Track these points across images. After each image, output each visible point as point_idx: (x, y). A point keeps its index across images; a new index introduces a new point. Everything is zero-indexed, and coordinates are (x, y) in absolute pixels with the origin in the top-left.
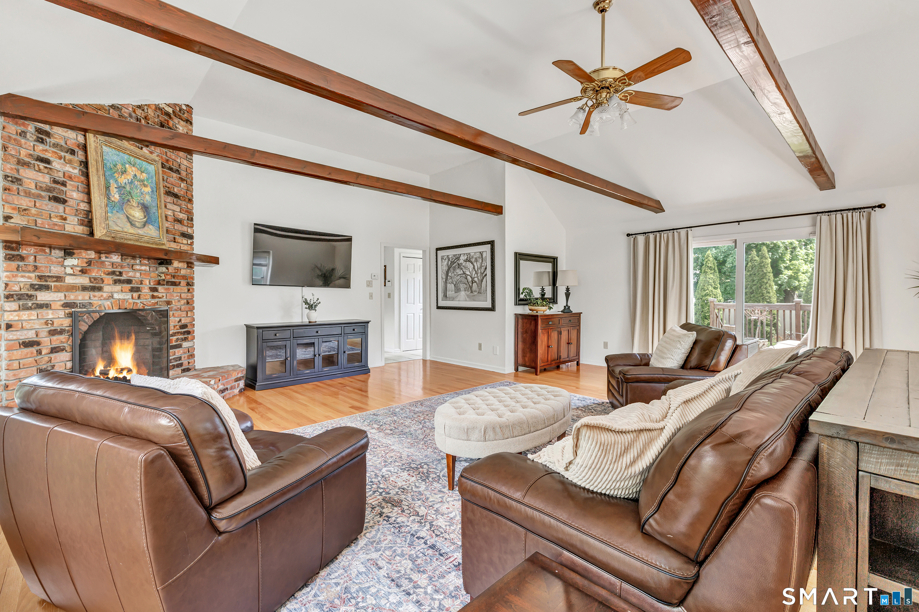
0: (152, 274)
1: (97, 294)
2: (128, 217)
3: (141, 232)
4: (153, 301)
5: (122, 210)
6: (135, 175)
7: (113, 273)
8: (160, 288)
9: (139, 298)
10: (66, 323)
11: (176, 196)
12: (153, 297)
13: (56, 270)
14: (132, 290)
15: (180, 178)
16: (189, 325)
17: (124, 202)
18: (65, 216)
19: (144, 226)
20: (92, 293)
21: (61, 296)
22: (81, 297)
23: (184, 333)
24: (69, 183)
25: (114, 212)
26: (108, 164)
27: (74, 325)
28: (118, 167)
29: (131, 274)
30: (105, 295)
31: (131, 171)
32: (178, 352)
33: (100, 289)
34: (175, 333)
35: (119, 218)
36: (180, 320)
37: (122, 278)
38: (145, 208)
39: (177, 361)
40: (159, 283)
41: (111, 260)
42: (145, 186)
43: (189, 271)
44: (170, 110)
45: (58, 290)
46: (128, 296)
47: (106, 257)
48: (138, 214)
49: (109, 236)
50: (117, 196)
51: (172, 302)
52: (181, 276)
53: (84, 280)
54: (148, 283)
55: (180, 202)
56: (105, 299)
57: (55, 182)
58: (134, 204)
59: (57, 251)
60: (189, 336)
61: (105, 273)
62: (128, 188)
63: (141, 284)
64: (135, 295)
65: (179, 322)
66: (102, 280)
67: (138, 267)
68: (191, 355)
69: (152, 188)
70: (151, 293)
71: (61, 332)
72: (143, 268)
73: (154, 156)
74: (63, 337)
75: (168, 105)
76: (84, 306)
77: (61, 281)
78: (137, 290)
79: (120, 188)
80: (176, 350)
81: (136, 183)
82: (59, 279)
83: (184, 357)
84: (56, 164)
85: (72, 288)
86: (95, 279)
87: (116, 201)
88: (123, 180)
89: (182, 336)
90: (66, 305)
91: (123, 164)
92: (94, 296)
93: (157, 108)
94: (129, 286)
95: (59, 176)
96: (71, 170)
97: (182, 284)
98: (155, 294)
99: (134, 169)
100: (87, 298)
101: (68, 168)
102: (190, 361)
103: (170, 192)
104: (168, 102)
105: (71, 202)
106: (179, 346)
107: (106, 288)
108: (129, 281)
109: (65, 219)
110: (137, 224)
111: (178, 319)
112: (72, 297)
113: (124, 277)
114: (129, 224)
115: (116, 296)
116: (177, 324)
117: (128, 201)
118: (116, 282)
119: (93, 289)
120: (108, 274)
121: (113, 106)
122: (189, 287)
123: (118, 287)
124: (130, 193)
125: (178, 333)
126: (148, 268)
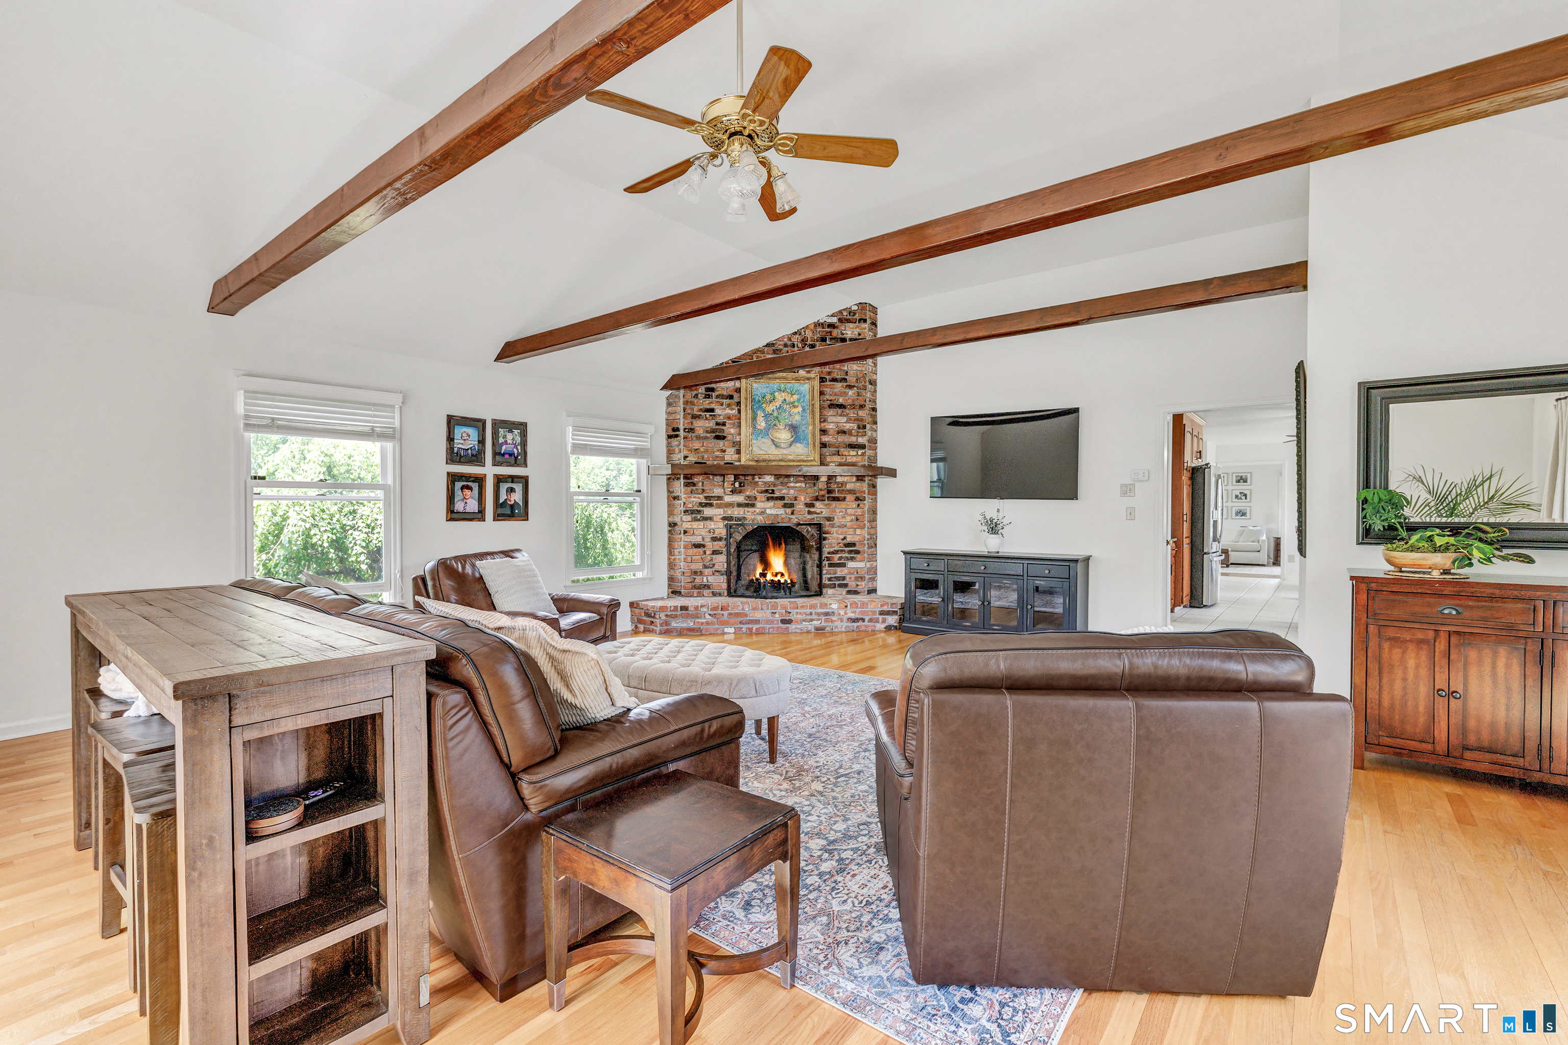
0: (809, 490)
1: (750, 509)
2: (773, 441)
3: (785, 452)
4: (809, 517)
5: (768, 435)
6: (785, 400)
7: (766, 491)
8: (818, 504)
9: (792, 513)
10: (723, 532)
11: (841, 406)
12: (809, 513)
13: (718, 491)
14: (785, 506)
15: (847, 386)
16: (857, 544)
17: (771, 427)
18: (724, 448)
19: (791, 445)
20: (746, 509)
21: (721, 511)
22: (737, 512)
23: (850, 552)
24: (728, 422)
25: (759, 438)
26: (757, 399)
27: (730, 535)
28: (767, 397)
29: (784, 491)
30: (758, 511)
31: (780, 397)
32: (841, 571)
33: (753, 505)
34: (838, 551)
35: (763, 443)
36: (845, 538)
37: (775, 495)
38: (793, 428)
39: (839, 580)
40: (817, 499)
41: (764, 480)
42: (795, 407)
43: (858, 484)
44: (834, 320)
45: (719, 506)
46: (781, 511)
47: (759, 478)
48: (784, 436)
49: (752, 461)
50: (763, 424)
51: (833, 518)
52: (848, 490)
53: (740, 498)
54: (803, 499)
55: (847, 411)
56: (757, 514)
57: (717, 424)
58: (781, 427)
59: (718, 477)
60: (859, 556)
61: (758, 492)
62: (775, 414)
63: (796, 500)
64: (789, 510)
65: (843, 540)
66: (756, 498)
67: (792, 485)
68: (861, 577)
69: (803, 407)
70: (807, 509)
71: (720, 539)
72: (798, 485)
73: (812, 375)
74: (722, 543)
75: (832, 316)
76: (739, 519)
77: (721, 500)
78: (791, 506)
79: (767, 416)
80: (839, 569)
81: (785, 407)
82: (719, 498)
83: (850, 578)
84: (718, 411)
85: (730, 505)
86: (749, 497)
87: (762, 428)
88: (770, 408)
89: (847, 555)
90: (724, 518)
91: (772, 394)
92: (748, 512)
93: (818, 324)
94: (782, 502)
95: (720, 420)
96: (730, 412)
97: (848, 499)
98: (812, 510)
99: (783, 394)
100: (742, 513)
101: (728, 411)
102: (859, 583)
103: (833, 405)
104: (830, 314)
105: (729, 437)
106: (844, 565)
107: (759, 505)
108: (782, 498)
109: (724, 451)
110: (782, 445)
111: (842, 537)
112: (730, 512)
113: (777, 494)
114: (773, 447)
115: (768, 511)
116: (840, 541)
117: (775, 425)
118: (768, 499)
119: (747, 505)
120: (761, 493)
121: (768, 345)
122: (859, 502)
123: (771, 504)
124: (777, 418)
125: (842, 551)
126: (803, 485)
